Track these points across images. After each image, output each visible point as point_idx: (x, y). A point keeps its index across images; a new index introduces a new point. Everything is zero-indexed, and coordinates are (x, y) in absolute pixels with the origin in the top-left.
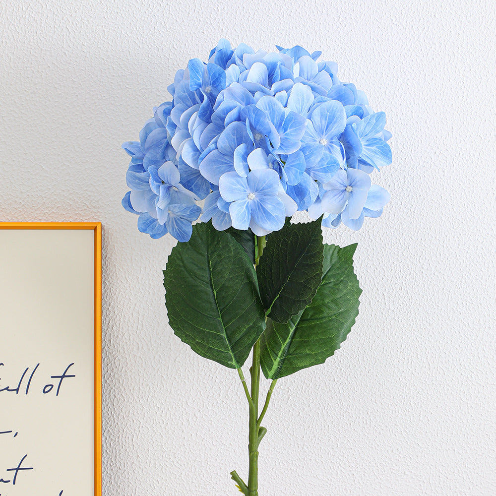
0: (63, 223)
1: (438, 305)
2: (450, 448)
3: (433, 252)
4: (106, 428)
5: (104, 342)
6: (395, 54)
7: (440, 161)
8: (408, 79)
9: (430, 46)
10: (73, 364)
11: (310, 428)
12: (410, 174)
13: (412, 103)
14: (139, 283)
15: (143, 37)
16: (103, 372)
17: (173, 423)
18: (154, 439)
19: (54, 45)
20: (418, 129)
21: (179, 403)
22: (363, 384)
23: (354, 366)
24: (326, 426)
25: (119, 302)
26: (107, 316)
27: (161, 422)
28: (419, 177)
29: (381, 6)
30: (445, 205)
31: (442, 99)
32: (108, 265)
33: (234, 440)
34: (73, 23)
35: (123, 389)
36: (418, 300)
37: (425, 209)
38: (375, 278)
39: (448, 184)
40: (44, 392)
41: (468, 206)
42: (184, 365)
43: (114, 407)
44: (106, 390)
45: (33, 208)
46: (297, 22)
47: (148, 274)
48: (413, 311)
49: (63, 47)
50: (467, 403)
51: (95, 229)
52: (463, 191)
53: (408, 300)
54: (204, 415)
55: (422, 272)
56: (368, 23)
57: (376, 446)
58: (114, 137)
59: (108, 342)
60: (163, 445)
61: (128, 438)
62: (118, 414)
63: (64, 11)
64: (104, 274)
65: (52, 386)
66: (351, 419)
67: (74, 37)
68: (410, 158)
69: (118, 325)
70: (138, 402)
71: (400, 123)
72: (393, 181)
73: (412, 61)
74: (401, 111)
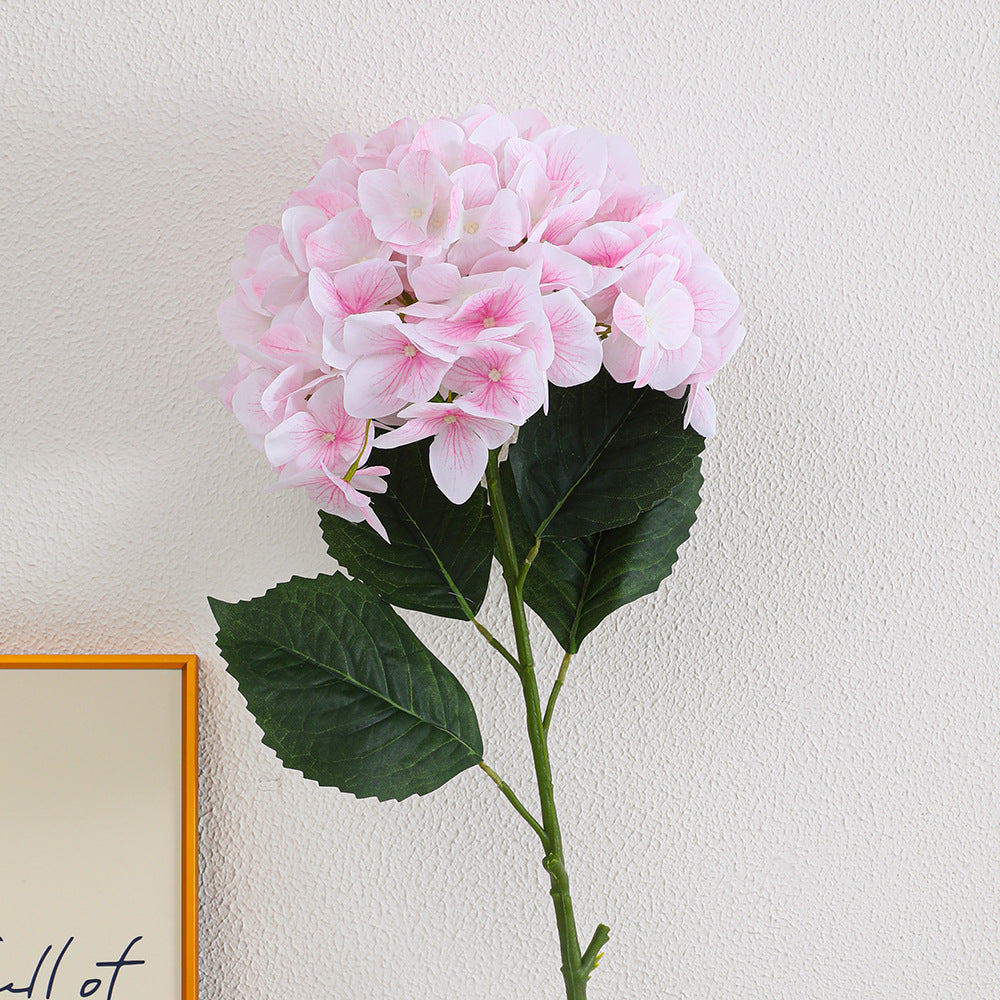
1: (980, 825)
3: (970, 721)
6: (893, 325)
7: (983, 539)
8: (919, 376)
9: (963, 309)
12: (923, 565)
13: (927, 423)
20: (940, 474)
22: (830, 983)
23: (812, 948)
25: (341, 822)
28: (941, 572)
29: (864, 229)
30: (995, 626)
31: (986, 415)
36: (940, 815)
37: (953, 634)
38: (854, 773)
42: (472, 946)
45: (169, 635)
48: (929, 837)
53: (921, 816)
55: (949, 761)
56: (838, 264)
68: (923, 532)
69: (339, 868)
71: (903, 463)
72: (889, 578)
73: (927, 338)
74: (905, 439)
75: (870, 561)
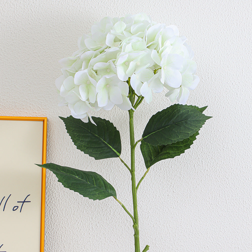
0: (26, 117)
1: (232, 168)
2: (237, 247)
3: (230, 139)
4: (47, 231)
6: (212, 29)
7: (235, 88)
8: (219, 43)
9: (231, 25)
10: (30, 195)
11: (160, 234)
12: (218, 95)
13: (221, 56)
14: (67, 151)
15: (73, 16)
16: (46, 200)
17: (84, 229)
18: (73, 237)
19: (24, 18)
20: (224, 70)
21: (88, 218)
22: (189, 210)
23: (185, 200)
24: (169, 233)
25: (56, 162)
27: (78, 228)
28: (223, 97)
29: (205, 2)
30: (237, 113)
31: (237, 54)
32: (51, 141)
33: (118, 239)
34: (34, 7)
35: (57, 210)
36: (221, 164)
37: (226, 114)
38: (198, 152)
39: (239, 102)
40: (13, 210)
41: (250, 113)
43: (52, 219)
44: (48, 210)
45: (10, 108)
46: (158, 10)
47: (72, 146)
48: (218, 170)
49: (28, 20)
50: (247, 222)
51: (44, 121)
52: (248, 105)
53: (216, 165)
54: (102, 225)
55: (224, 150)
56: (198, 11)
57: (196, 244)
58: (56, 70)
59: (49, 183)
60: (78, 241)
61: (59, 236)
62: (54, 224)
64: (48, 146)
66: (182, 229)
67: (35, 15)
68: (219, 86)
70: (65, 217)
71: (214, 67)
72: (209, 99)
73: (222, 33)
74: (215, 60)
75: (204, 94)
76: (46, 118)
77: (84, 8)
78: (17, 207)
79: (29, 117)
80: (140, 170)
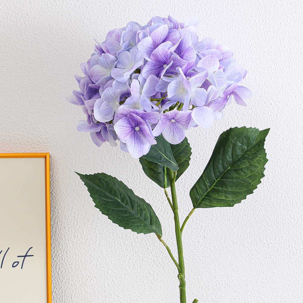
0: (23, 153)
1: (274, 205)
2: (283, 300)
3: (271, 170)
4: (54, 290)
5: (52, 233)
6: (244, 39)
7: (275, 110)
8: (253, 55)
9: (267, 33)
10: (32, 247)
11: (190, 288)
12: (254, 118)
13: (256, 70)
14: (75, 193)
15: (76, 29)
16: (52, 253)
17: (98, 286)
18: (86, 297)
19: (16, 34)
20: (260, 88)
21: (103, 273)
22: (225, 258)
23: (219, 247)
24: (201, 287)
26: (54, 215)
27: (91, 286)
28: (261, 121)
29: (235, 6)
30: (279, 139)
31: (275, 68)
32: (54, 181)
33: (139, 297)
34: (29, 20)
35: (65, 264)
36: (261, 202)
39: (280, 125)
40: (13, 266)
41: (294, 139)
42: (105, 247)
43: (59, 276)
44: (54, 265)
45: (3, 144)
46: (178, 18)
47: (81, 187)
48: (257, 209)
49: (22, 36)
50: (294, 270)
51: (46, 157)
52: (290, 129)
53: (254, 202)
54: (119, 280)
55: (264, 184)
56: (226, 18)
57: (234, 299)
58: (57, 95)
59: (54, 233)
60: (92, 301)
61: (69, 296)
62: (61, 281)
63: (23, 12)
64: (51, 187)
65: (18, 262)
66: (217, 282)
67: (30, 29)
68: (255, 108)
69: (61, 221)
70: (75, 272)
71: (248, 85)
72: (244, 123)
73: (256, 43)
74: (248, 76)
75: (237, 117)
76: (48, 154)
77: (89, 19)
78: (17, 263)
79: (27, 153)
80: (163, 212)
